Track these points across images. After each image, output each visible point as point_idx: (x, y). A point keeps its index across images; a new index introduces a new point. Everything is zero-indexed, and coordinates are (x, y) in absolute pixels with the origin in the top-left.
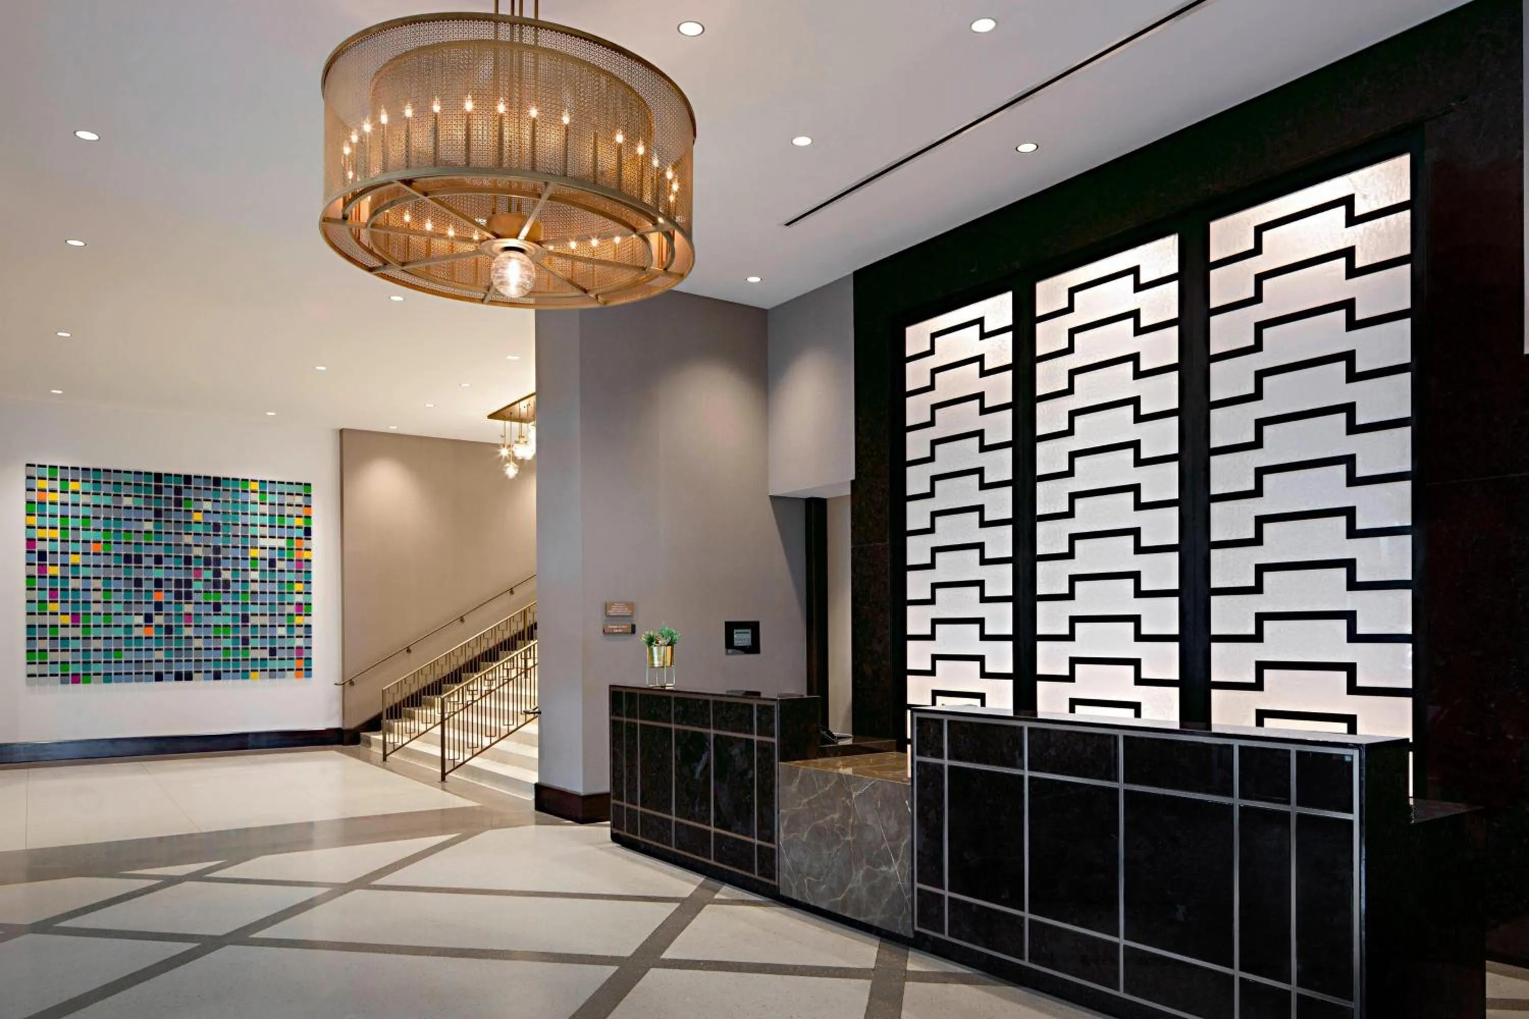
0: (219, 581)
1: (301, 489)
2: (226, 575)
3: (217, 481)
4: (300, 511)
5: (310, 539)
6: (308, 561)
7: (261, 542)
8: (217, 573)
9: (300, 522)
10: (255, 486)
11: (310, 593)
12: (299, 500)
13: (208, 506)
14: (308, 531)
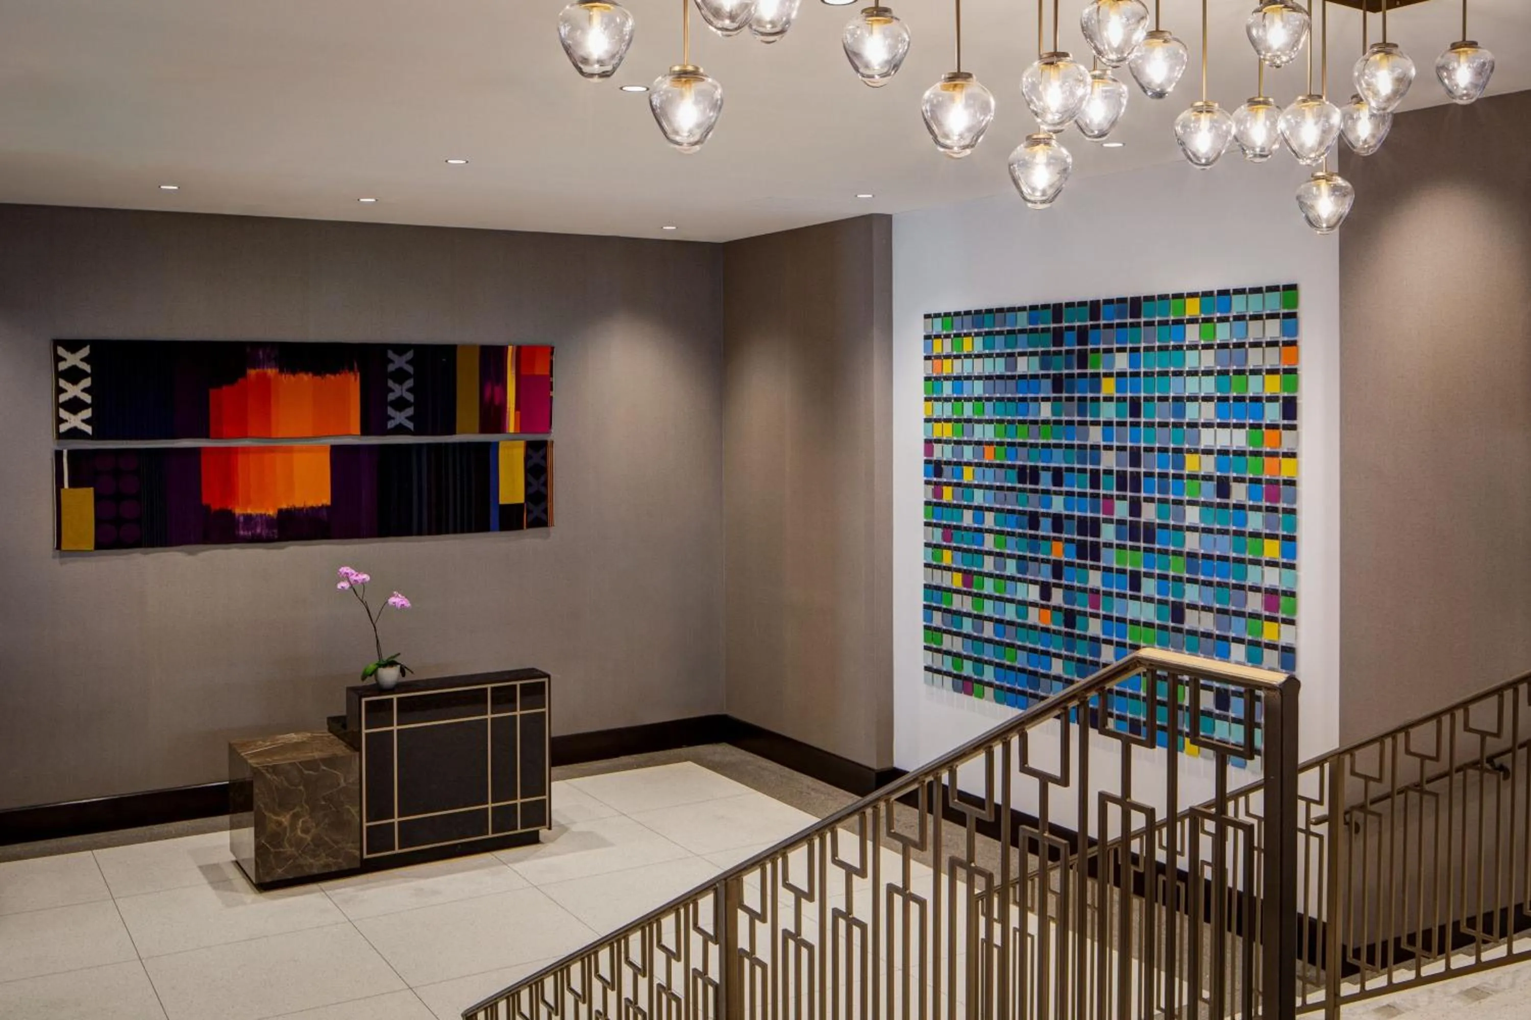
0: (1139, 522)
1: (1273, 303)
2: (1149, 513)
3: (1135, 305)
4: (1272, 358)
5: (1293, 428)
6: (1291, 483)
7: (1207, 438)
8: (1135, 509)
9: (1273, 385)
10: (1193, 308)
11: (1292, 567)
12: (1273, 330)
13: (1121, 362)
14: (1290, 408)
